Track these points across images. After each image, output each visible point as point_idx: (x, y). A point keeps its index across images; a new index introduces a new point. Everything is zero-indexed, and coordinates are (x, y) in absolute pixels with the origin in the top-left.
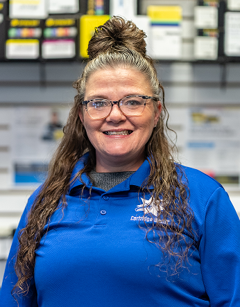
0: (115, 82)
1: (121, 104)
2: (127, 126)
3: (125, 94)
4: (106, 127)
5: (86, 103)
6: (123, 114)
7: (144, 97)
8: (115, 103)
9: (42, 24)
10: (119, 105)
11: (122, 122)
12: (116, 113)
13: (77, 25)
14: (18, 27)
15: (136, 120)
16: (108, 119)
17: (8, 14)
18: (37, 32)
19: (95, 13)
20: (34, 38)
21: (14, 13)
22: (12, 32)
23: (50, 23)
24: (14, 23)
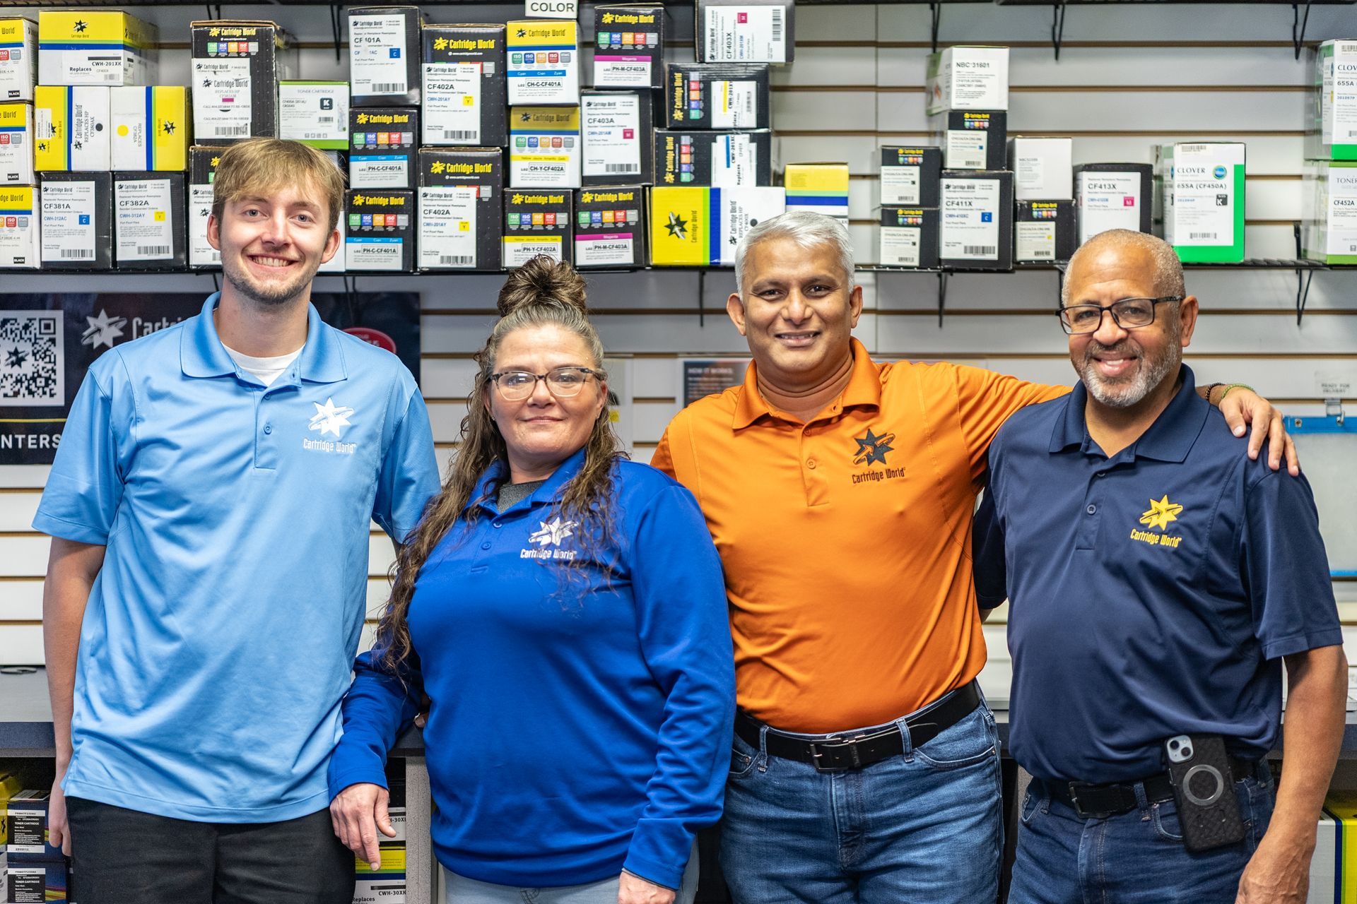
0: (540, 347)
1: (548, 380)
2: (555, 412)
3: (556, 364)
4: (528, 414)
5: (498, 377)
6: (552, 395)
7: (583, 370)
8: (541, 377)
9: (572, 200)
10: (545, 381)
11: (550, 404)
12: (542, 391)
13: (642, 203)
14: (525, 208)
15: (571, 404)
16: (530, 401)
17: (506, 181)
18: (562, 219)
19: (678, 182)
20: (556, 231)
21: (518, 179)
22: (513, 219)
23: (587, 198)
24: (517, 199)
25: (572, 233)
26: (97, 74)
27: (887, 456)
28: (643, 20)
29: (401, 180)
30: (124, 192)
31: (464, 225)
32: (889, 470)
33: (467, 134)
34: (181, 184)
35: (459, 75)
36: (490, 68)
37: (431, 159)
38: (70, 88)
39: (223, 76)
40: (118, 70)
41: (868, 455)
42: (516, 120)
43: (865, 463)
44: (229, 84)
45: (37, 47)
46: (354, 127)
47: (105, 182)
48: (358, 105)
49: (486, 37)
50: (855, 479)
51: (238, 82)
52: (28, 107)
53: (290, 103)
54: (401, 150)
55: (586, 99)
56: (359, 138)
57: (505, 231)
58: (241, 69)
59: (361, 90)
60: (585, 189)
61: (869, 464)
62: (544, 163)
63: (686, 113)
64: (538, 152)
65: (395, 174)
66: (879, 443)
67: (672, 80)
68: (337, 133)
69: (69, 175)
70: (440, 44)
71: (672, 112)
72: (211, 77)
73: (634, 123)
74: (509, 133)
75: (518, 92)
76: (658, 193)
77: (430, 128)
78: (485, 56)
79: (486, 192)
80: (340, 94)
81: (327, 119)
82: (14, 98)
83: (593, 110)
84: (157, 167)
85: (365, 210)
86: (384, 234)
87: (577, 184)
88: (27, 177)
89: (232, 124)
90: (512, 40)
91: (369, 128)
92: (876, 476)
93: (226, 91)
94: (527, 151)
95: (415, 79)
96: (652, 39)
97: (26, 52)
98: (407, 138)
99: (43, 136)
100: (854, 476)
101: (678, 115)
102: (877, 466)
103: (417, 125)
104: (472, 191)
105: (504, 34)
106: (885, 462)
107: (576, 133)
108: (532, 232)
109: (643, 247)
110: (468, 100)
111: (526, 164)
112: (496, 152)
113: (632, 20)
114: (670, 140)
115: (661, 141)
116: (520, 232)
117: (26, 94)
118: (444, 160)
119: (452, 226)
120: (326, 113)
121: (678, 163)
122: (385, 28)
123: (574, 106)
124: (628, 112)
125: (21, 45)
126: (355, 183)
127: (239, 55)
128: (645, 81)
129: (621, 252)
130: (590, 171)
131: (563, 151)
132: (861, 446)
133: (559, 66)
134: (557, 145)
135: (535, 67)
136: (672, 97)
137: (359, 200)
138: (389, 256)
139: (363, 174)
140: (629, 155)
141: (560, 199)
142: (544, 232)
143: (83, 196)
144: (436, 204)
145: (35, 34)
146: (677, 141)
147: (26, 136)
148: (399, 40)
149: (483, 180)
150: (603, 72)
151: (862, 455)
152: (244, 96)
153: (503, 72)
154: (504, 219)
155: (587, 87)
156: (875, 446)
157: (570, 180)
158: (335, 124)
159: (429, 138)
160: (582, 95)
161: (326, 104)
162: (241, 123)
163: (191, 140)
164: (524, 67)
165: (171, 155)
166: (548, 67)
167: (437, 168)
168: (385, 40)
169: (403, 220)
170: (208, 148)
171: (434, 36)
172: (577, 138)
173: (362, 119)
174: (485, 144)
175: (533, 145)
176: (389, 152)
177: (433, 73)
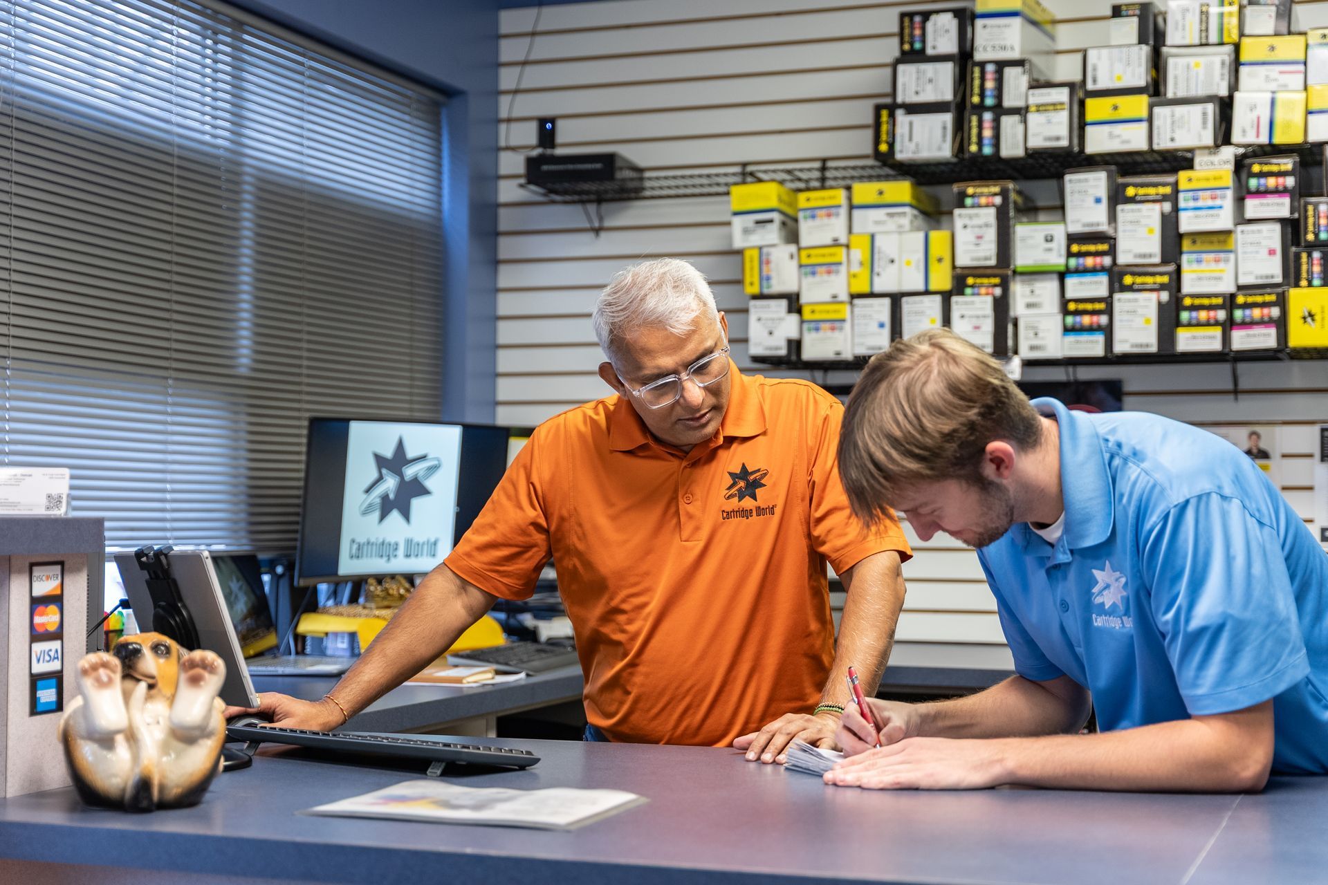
9: (1230, 302)
13: (1282, 302)
14: (1193, 308)
17: (1179, 289)
18: (1221, 315)
19: (1310, 285)
20: (1217, 323)
21: (1188, 287)
22: (1185, 316)
23: (1240, 300)
24: (1187, 302)
25: (1229, 325)
26: (891, 224)
27: (759, 492)
28: (1283, 168)
29: (1103, 291)
30: (907, 305)
31: (1148, 321)
32: (759, 507)
33: (1150, 256)
34: (946, 297)
35: (1144, 213)
36: (1167, 207)
37: (1122, 275)
38: (873, 237)
39: (976, 221)
40: (906, 222)
41: (740, 490)
42: (1186, 244)
43: (736, 499)
44: (980, 227)
45: (852, 207)
46: (1070, 254)
47: (896, 299)
48: (1072, 238)
49: (1164, 185)
50: (725, 515)
51: (987, 225)
52: (843, 250)
53: (1023, 239)
54: (1103, 269)
55: (1240, 228)
56: (1073, 262)
57: (1178, 323)
58: (989, 215)
59: (1075, 228)
60: (1240, 292)
61: (739, 501)
62: (1208, 274)
63: (1316, 235)
64: (1203, 266)
65: (1098, 286)
66: (752, 477)
67: (1306, 211)
68: (1057, 259)
69: (872, 295)
70: (1131, 192)
71: (1306, 233)
72: (967, 222)
73: (1277, 244)
74: (1181, 253)
75: (1187, 223)
76: (1294, 294)
77: (1124, 252)
78: (1165, 198)
79: (1165, 296)
80: (1059, 232)
81: (1050, 250)
82: (836, 243)
83: (1244, 235)
84: (932, 287)
85: (1077, 313)
86: (1091, 329)
87: (1232, 289)
88: (844, 296)
89: (982, 254)
90: (1182, 186)
91: (1080, 255)
92: (745, 513)
93: (978, 232)
94: (1195, 266)
95: (1113, 217)
96: (1290, 182)
97: (843, 212)
98: (1107, 261)
99: (855, 269)
100: (724, 511)
101: (1310, 237)
102: (748, 503)
103: (1112, 252)
104: (1154, 296)
105: (1176, 184)
106: (756, 501)
107: (1231, 251)
108: (1199, 324)
109: (1283, 335)
110: (1151, 231)
111: (1194, 276)
112: (1171, 268)
113: (1275, 169)
114: (1304, 256)
115: (1298, 257)
116: (1190, 325)
117: (843, 240)
118: (1133, 274)
119: (1139, 322)
120: (1049, 245)
121: (1310, 272)
122: (1091, 183)
123: (1228, 233)
124: (1272, 236)
125: (839, 206)
126: (1070, 294)
127: (987, 206)
128: (1285, 212)
129: (1266, 338)
130: (1243, 281)
131: (1222, 266)
132: (733, 479)
133: (1218, 202)
134: (1217, 261)
135: (1200, 204)
136: (1306, 224)
137: (1072, 306)
138: (1093, 346)
139: (1077, 287)
140: (1272, 269)
141: (1219, 301)
142: (1207, 324)
143: (882, 308)
144: (1127, 306)
145: (850, 199)
146: (1310, 255)
147: (843, 269)
148: (1102, 192)
149: (1162, 287)
150: (1253, 207)
151: (734, 491)
152: (991, 235)
153: (1176, 209)
154: (1178, 316)
155: (1241, 220)
156: (748, 481)
157: (1228, 287)
158: (1054, 253)
159: (1123, 259)
160: (1236, 224)
161: (1049, 239)
162: (988, 254)
163: (954, 267)
164: (1192, 204)
165: (942, 279)
166: (1210, 203)
167: (1128, 280)
168: (1091, 191)
169: (1104, 320)
170: (966, 272)
171: (1127, 185)
172: (1232, 256)
173: (1075, 248)
174: (1165, 261)
175: (1199, 261)
176: (1094, 271)
177: (1124, 211)
